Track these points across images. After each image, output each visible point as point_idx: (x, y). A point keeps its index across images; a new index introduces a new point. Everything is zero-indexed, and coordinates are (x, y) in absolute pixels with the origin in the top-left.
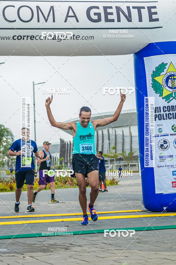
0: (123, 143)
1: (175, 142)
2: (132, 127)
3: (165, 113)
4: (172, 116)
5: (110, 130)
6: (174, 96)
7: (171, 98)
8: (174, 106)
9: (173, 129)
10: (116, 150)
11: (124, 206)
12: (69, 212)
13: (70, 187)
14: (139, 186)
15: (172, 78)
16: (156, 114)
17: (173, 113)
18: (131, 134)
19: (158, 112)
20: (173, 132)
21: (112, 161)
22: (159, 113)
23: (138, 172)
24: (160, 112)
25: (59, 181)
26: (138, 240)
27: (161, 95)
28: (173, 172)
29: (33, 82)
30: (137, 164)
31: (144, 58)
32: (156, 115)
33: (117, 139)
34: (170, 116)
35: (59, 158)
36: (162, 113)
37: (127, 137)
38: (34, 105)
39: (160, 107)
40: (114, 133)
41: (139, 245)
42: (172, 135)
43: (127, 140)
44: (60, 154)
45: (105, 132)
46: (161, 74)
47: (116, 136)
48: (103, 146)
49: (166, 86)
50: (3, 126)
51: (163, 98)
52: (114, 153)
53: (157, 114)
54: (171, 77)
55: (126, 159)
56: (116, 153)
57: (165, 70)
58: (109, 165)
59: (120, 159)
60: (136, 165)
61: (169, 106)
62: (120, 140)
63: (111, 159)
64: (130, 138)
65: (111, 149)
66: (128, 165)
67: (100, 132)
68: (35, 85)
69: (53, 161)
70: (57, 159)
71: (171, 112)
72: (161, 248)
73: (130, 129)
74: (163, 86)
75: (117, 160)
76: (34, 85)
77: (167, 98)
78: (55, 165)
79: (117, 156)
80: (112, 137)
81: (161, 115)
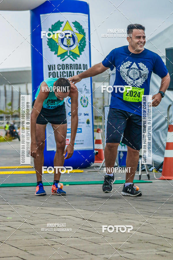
0: (20, 100)
1: (68, 101)
3: (59, 71)
4: (66, 74)
5: (7, 87)
6: (69, 54)
7: (66, 57)
8: (68, 65)
11: (16, 162)
16: (50, 71)
17: (67, 72)
18: (28, 91)
19: (52, 70)
22: (54, 71)
26: (26, 195)
27: (56, 53)
31: (41, 15)
32: (51, 73)
34: (64, 74)
36: (57, 70)
39: (54, 65)
40: (11, 89)
41: (26, 200)
45: (2, 88)
49: (61, 44)
51: (58, 56)
52: (9, 110)
53: (52, 71)
56: (12, 109)
57: (61, 28)
58: (5, 121)
59: (16, 116)
61: (64, 65)
63: (7, 115)
65: (7, 106)
71: (65, 70)
72: (47, 203)
73: (27, 86)
74: (58, 44)
77: (62, 56)
79: (13, 113)
80: (9, 94)
81: (55, 73)
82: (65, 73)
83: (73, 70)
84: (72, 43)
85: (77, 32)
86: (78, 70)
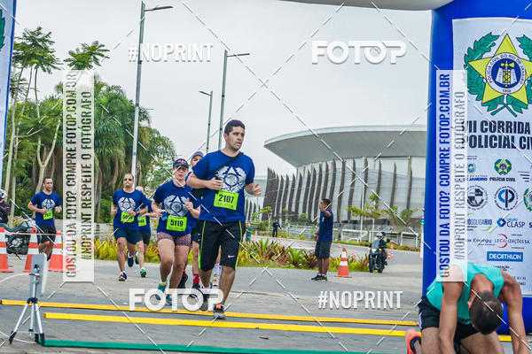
0: (394, 189)
1: (498, 196)
2: (414, 160)
3: (483, 135)
4: (497, 142)
5: (370, 161)
6: (505, 102)
7: (499, 106)
8: (503, 123)
9: (497, 169)
10: (377, 202)
12: (272, 311)
13: (279, 266)
14: (417, 277)
15: (507, 65)
18: (411, 173)
20: (496, 175)
21: (367, 223)
22: (473, 134)
23: (418, 250)
24: (475, 131)
25: (258, 252)
27: (480, 98)
28: (488, 253)
29: (226, 51)
30: (417, 234)
31: (453, 20)
33: (382, 180)
34: (494, 142)
35: (262, 208)
36: (478, 133)
37: (404, 179)
38: (223, 96)
39: (475, 122)
40: (377, 168)
42: (494, 179)
43: (402, 185)
44: (265, 199)
45: (360, 164)
46: (484, 56)
47: (380, 174)
48: (352, 192)
49: (492, 80)
50: (158, 133)
51: (482, 104)
52: (372, 208)
53: (469, 135)
54: (505, 63)
55: (397, 222)
56: (376, 207)
57: (494, 49)
58: (361, 231)
59: (385, 222)
60: (415, 236)
61: (495, 122)
62: (387, 184)
63: (365, 218)
64: (408, 180)
65: (368, 200)
66: (400, 234)
67: (349, 165)
68: (228, 58)
69: (250, 212)
70: (257, 209)
71: (496, 134)
73: (410, 163)
74: (485, 81)
75: (378, 222)
76: (226, 56)
77: (492, 105)
78: (253, 219)
79: (379, 215)
80: (373, 177)
81: (475, 137)
82: (496, 139)
83: (513, 134)
84: (513, 79)
85: (526, 57)
86: (523, 135)
